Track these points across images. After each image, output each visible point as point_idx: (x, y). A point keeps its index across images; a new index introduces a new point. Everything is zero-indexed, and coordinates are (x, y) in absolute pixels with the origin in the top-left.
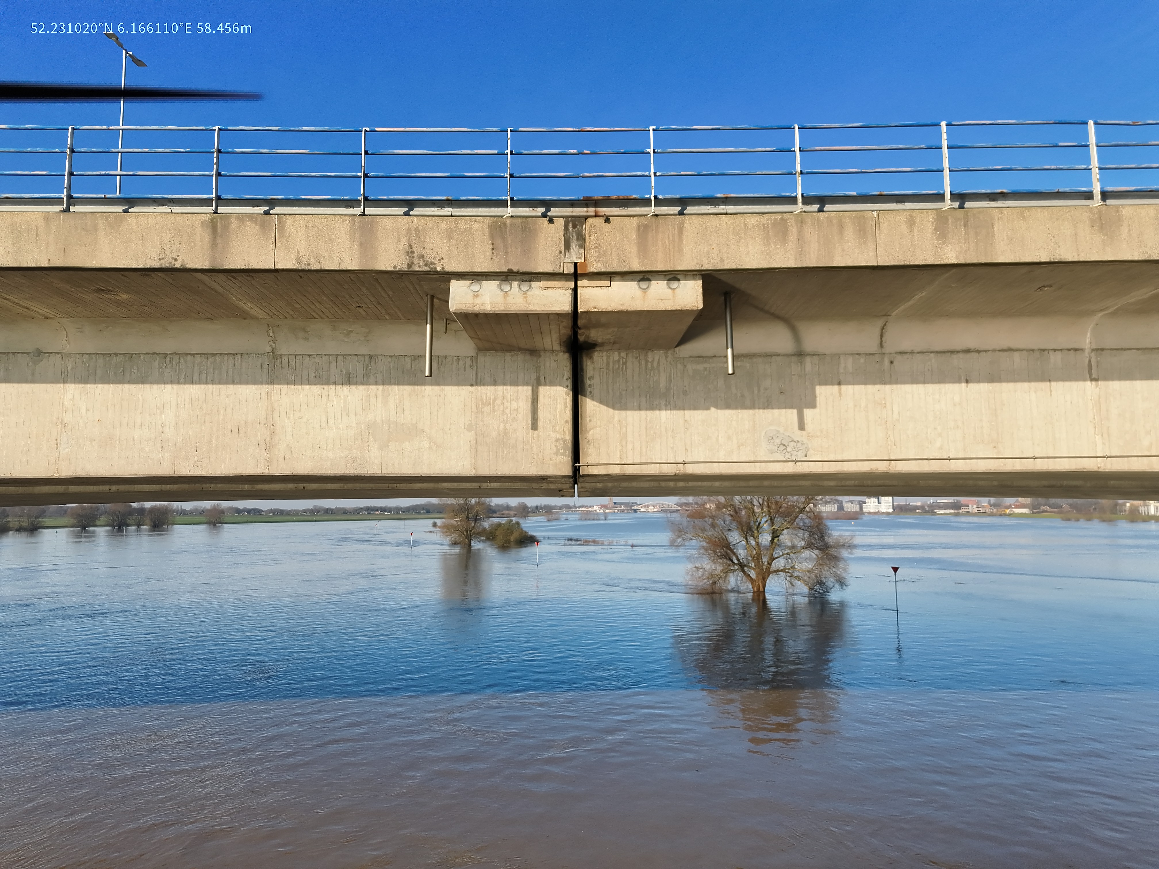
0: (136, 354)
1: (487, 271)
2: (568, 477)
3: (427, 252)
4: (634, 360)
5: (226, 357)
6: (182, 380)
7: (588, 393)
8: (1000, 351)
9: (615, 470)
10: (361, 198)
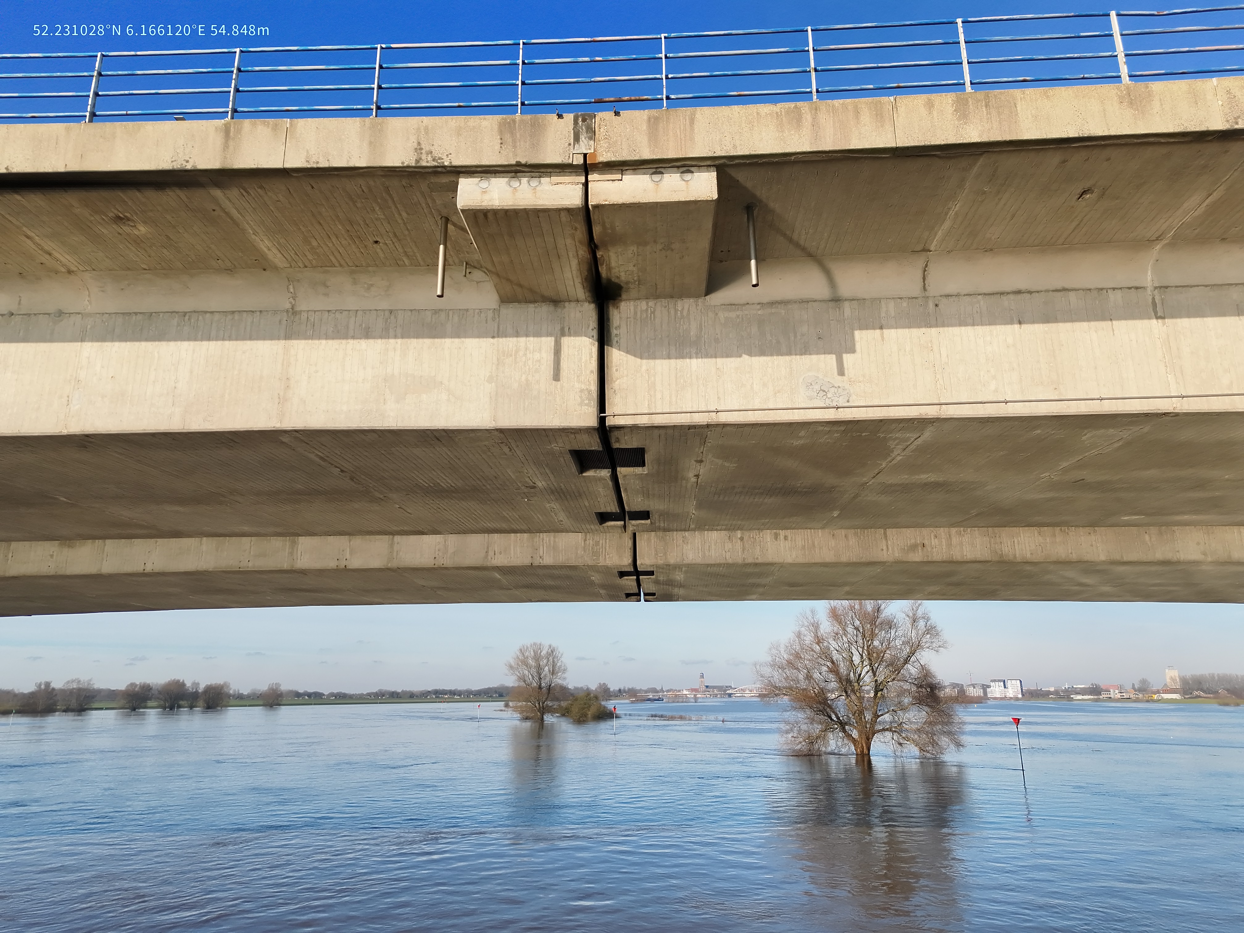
0: (155, 313)
1: (494, 162)
2: (593, 429)
3: (435, 148)
4: (663, 308)
5: (245, 314)
6: (199, 337)
7: (614, 343)
8: (1053, 291)
9: (643, 421)
10: (374, 107)
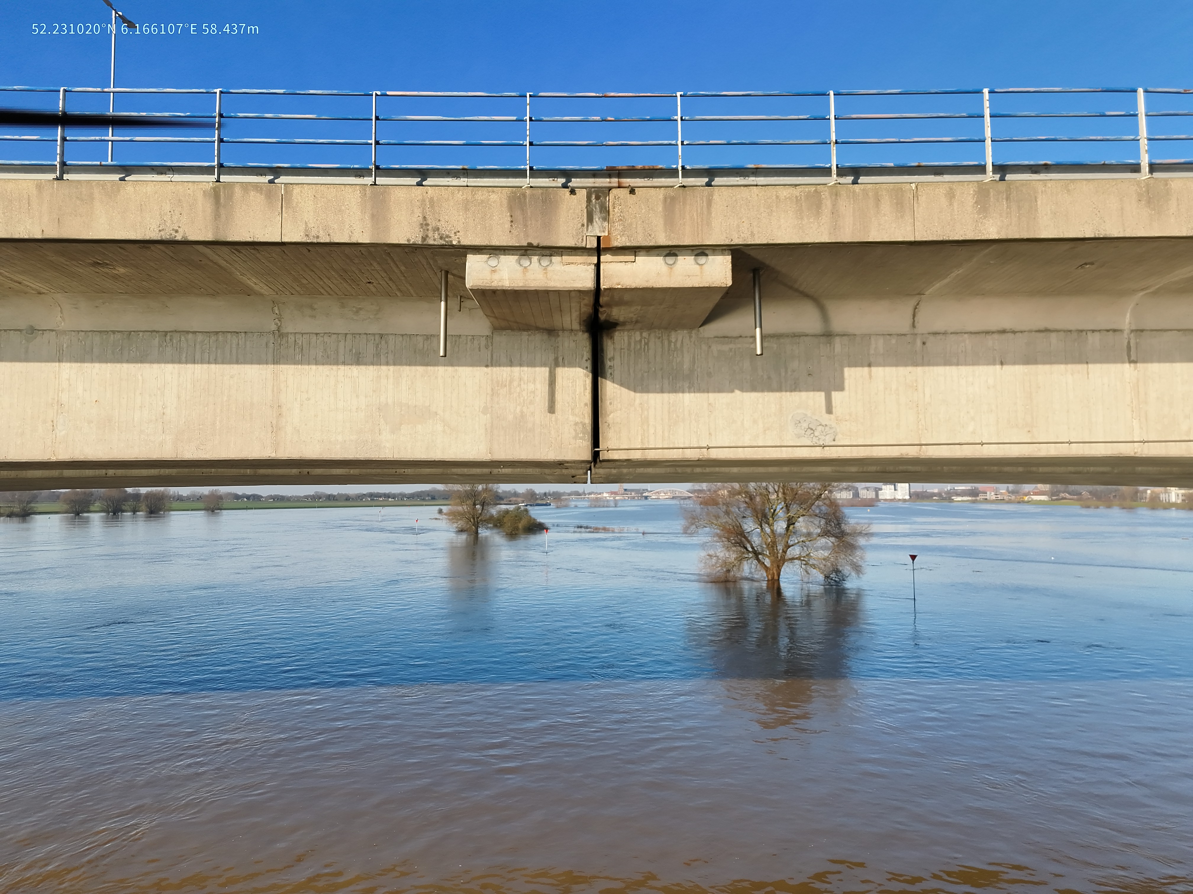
0: (134, 331)
1: (505, 244)
2: (587, 462)
3: (442, 225)
4: (657, 340)
5: (229, 335)
6: (184, 359)
7: (608, 375)
8: (1036, 331)
9: (636, 455)
10: (372, 167)
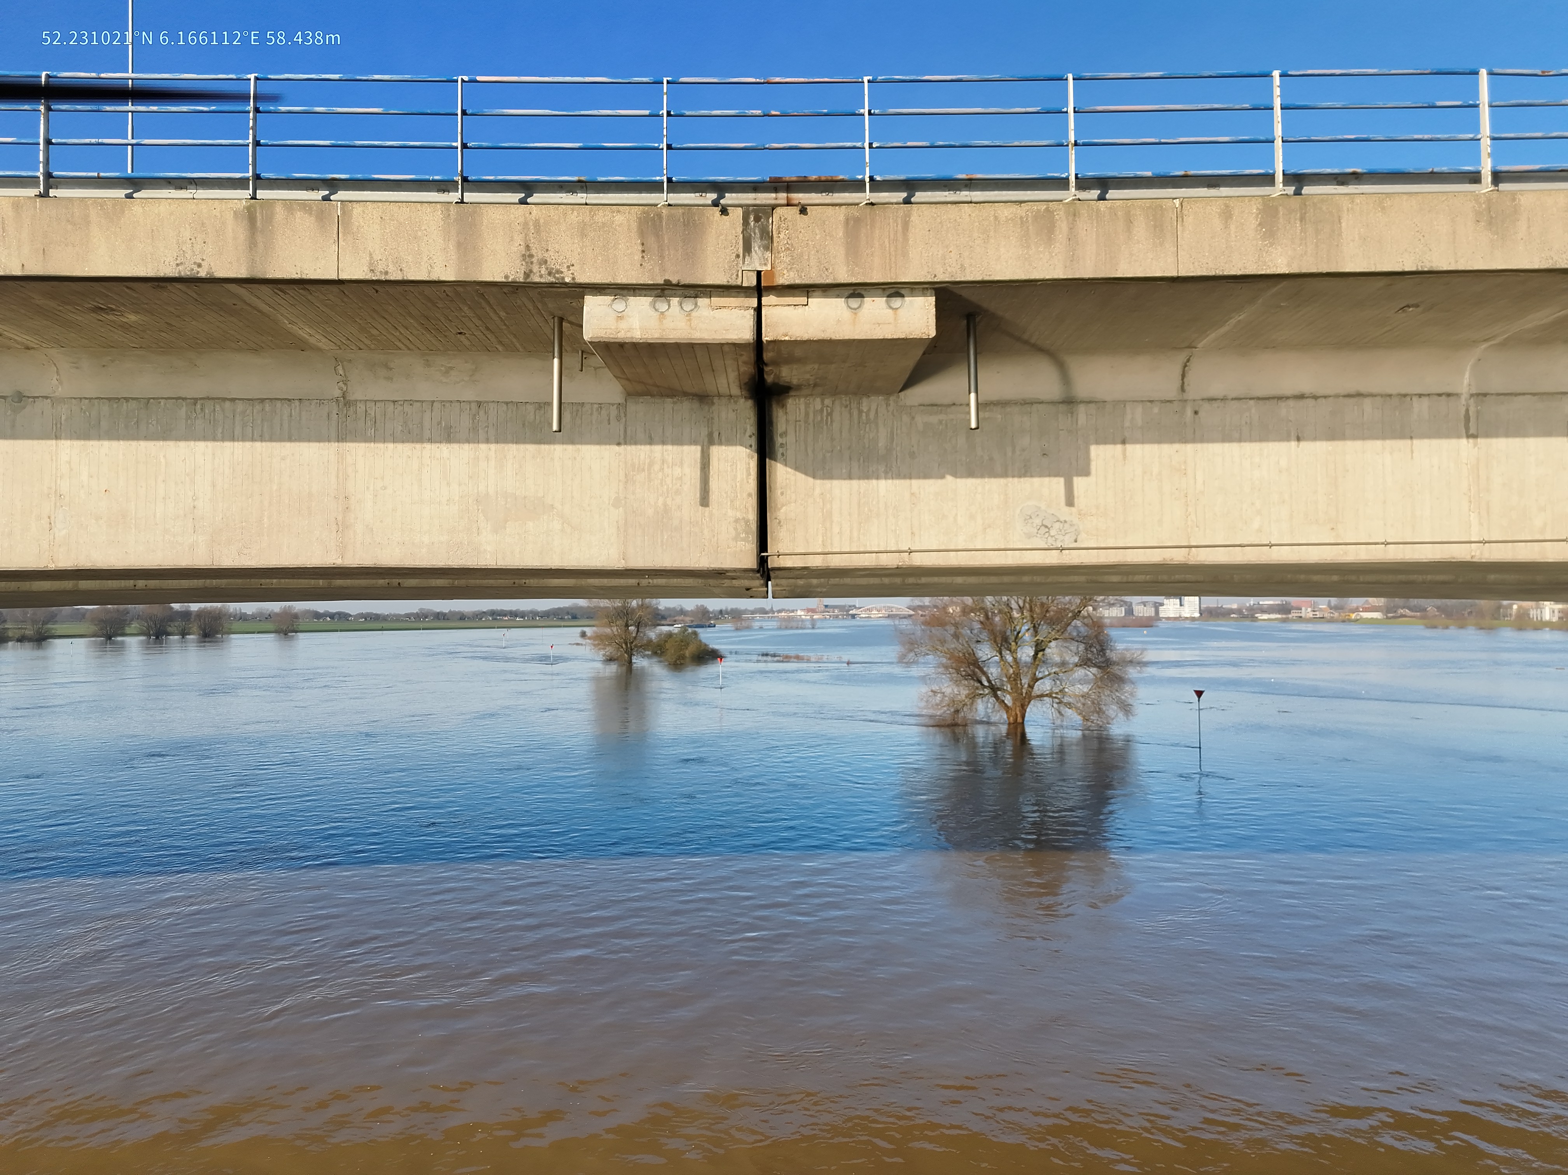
0: (153, 398)
1: (635, 282)
2: (752, 570)
3: (551, 256)
4: (843, 409)
5: (279, 404)
6: (219, 435)
7: (779, 456)
8: (1345, 396)
9: (816, 562)
10: (458, 179)
